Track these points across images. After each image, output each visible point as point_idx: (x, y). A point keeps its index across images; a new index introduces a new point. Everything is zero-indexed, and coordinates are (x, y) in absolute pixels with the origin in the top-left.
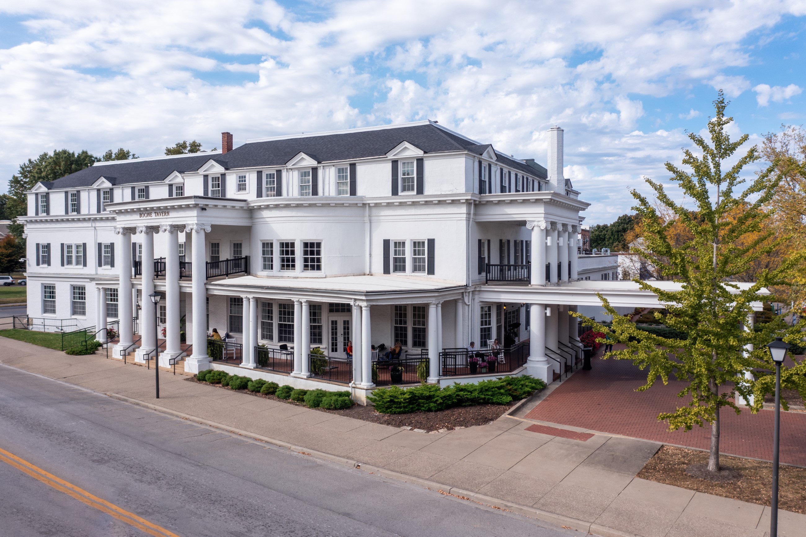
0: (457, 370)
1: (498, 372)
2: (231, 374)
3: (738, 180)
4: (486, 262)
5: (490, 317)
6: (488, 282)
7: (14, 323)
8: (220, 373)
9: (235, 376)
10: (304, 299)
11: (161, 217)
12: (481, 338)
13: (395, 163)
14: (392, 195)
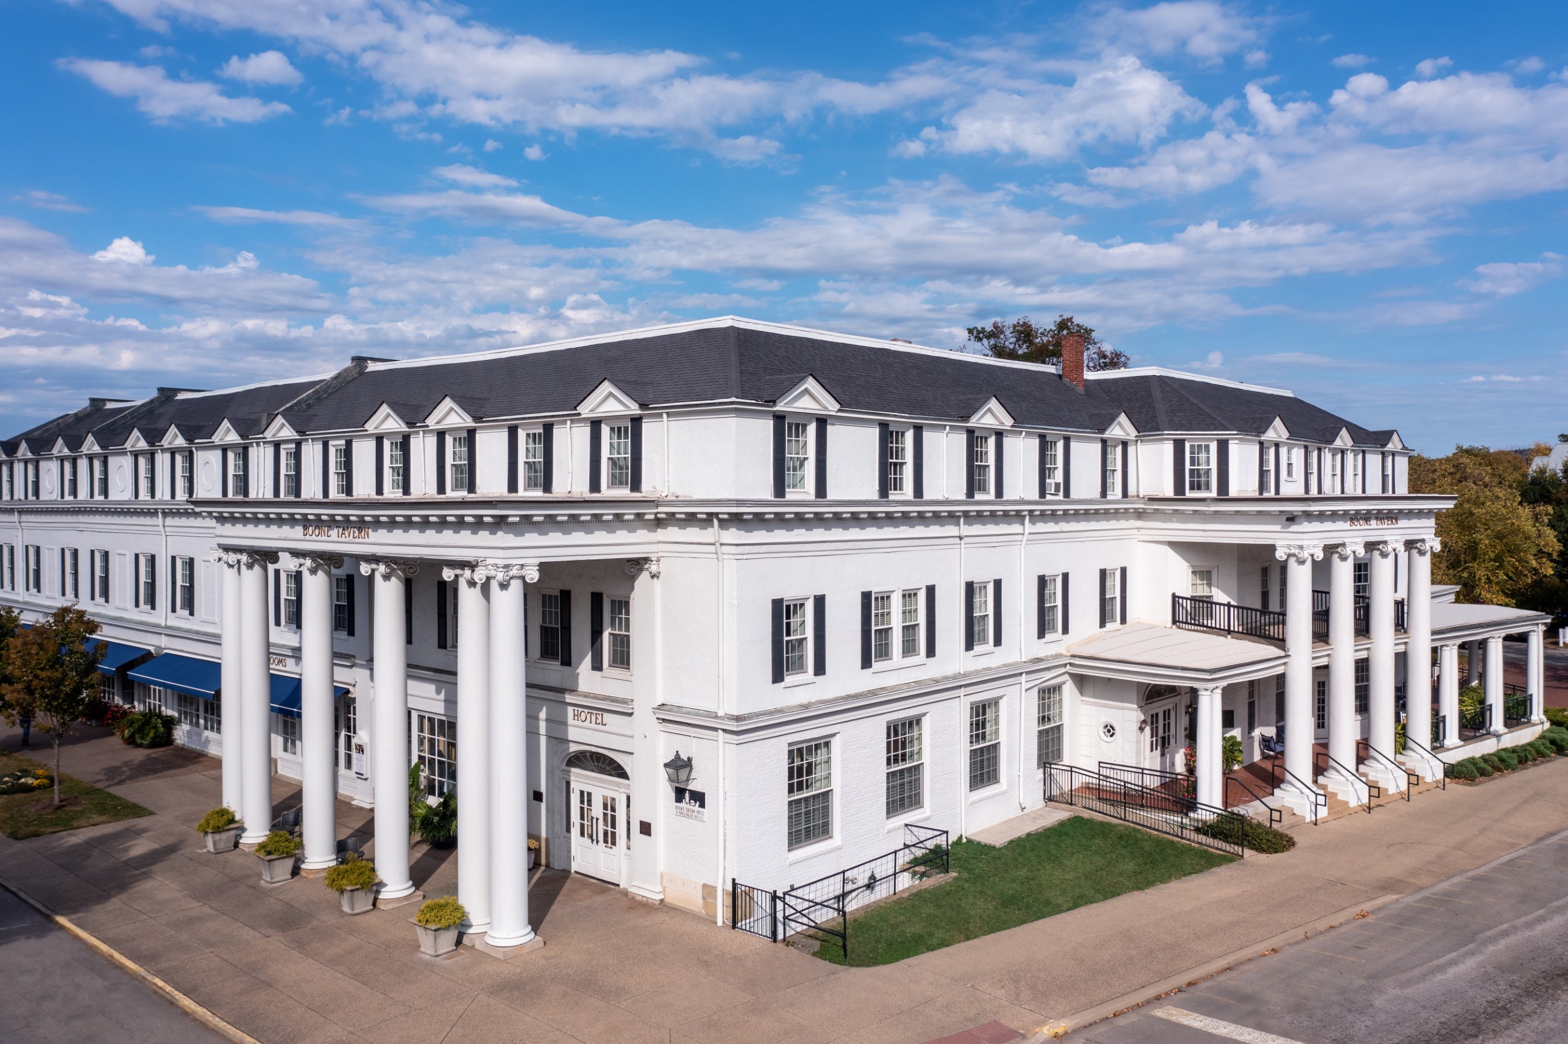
11: (1385, 526)
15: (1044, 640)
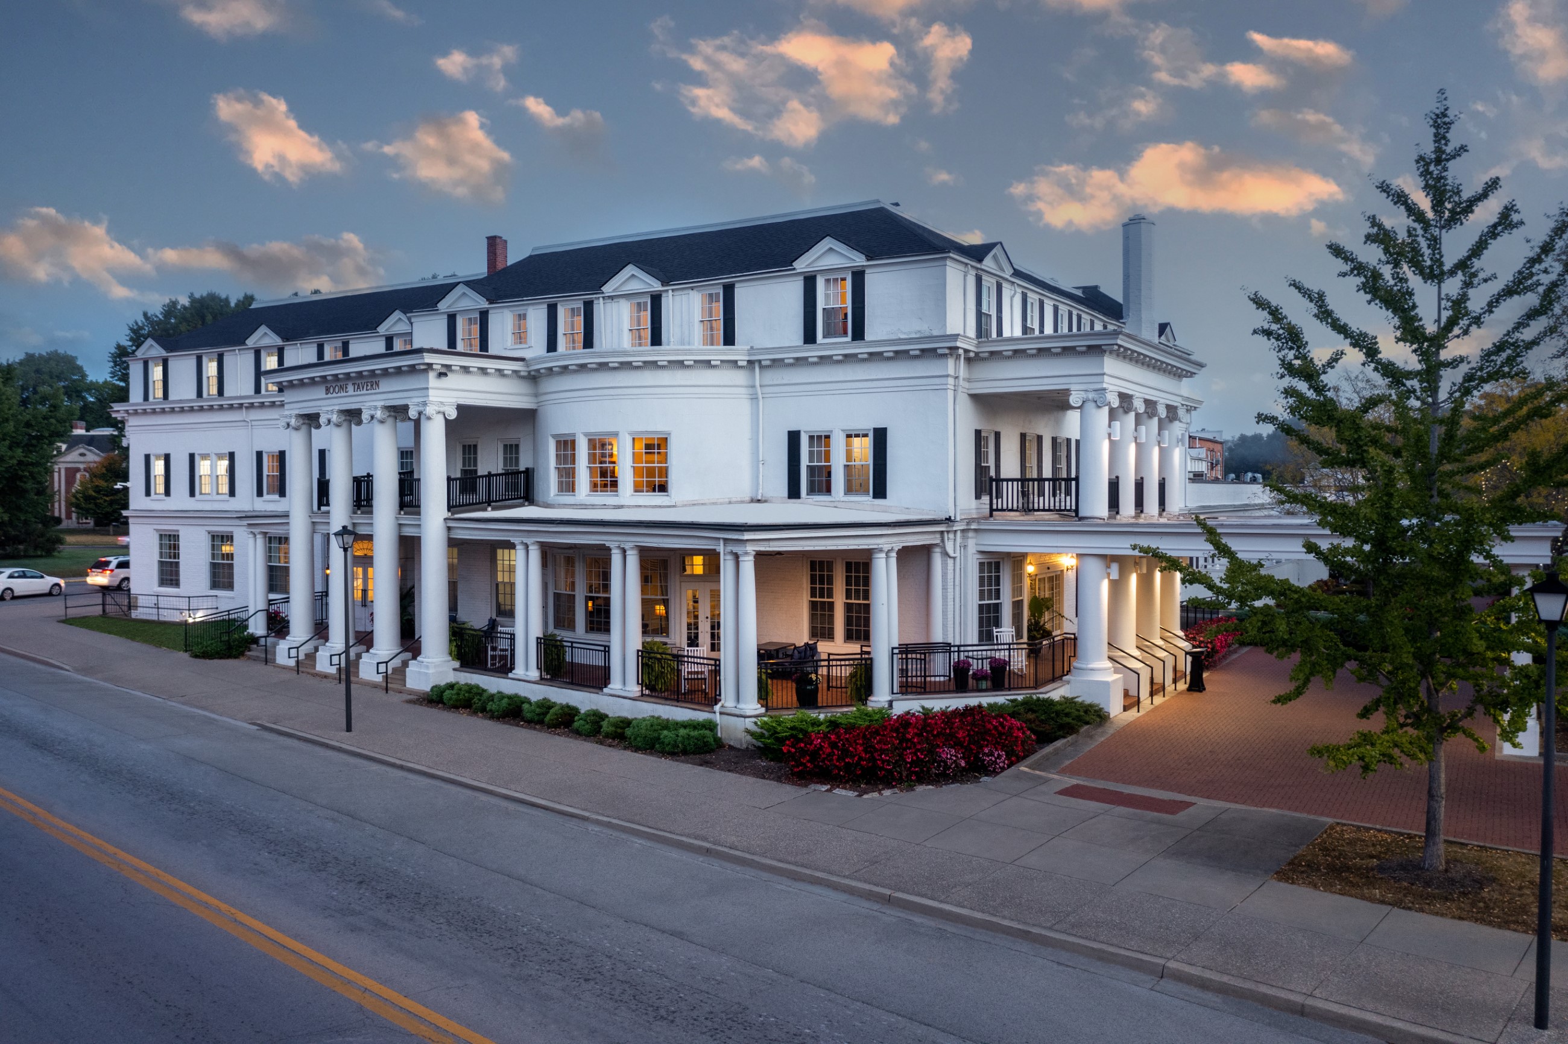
0: (928, 685)
1: (1010, 689)
2: (493, 690)
3: (1482, 275)
4: (992, 473)
5: (998, 583)
6: (994, 513)
7: (104, 604)
8: (472, 689)
9: (499, 692)
10: (629, 543)
11: (365, 392)
12: (981, 625)
13: (810, 283)
14: (805, 343)
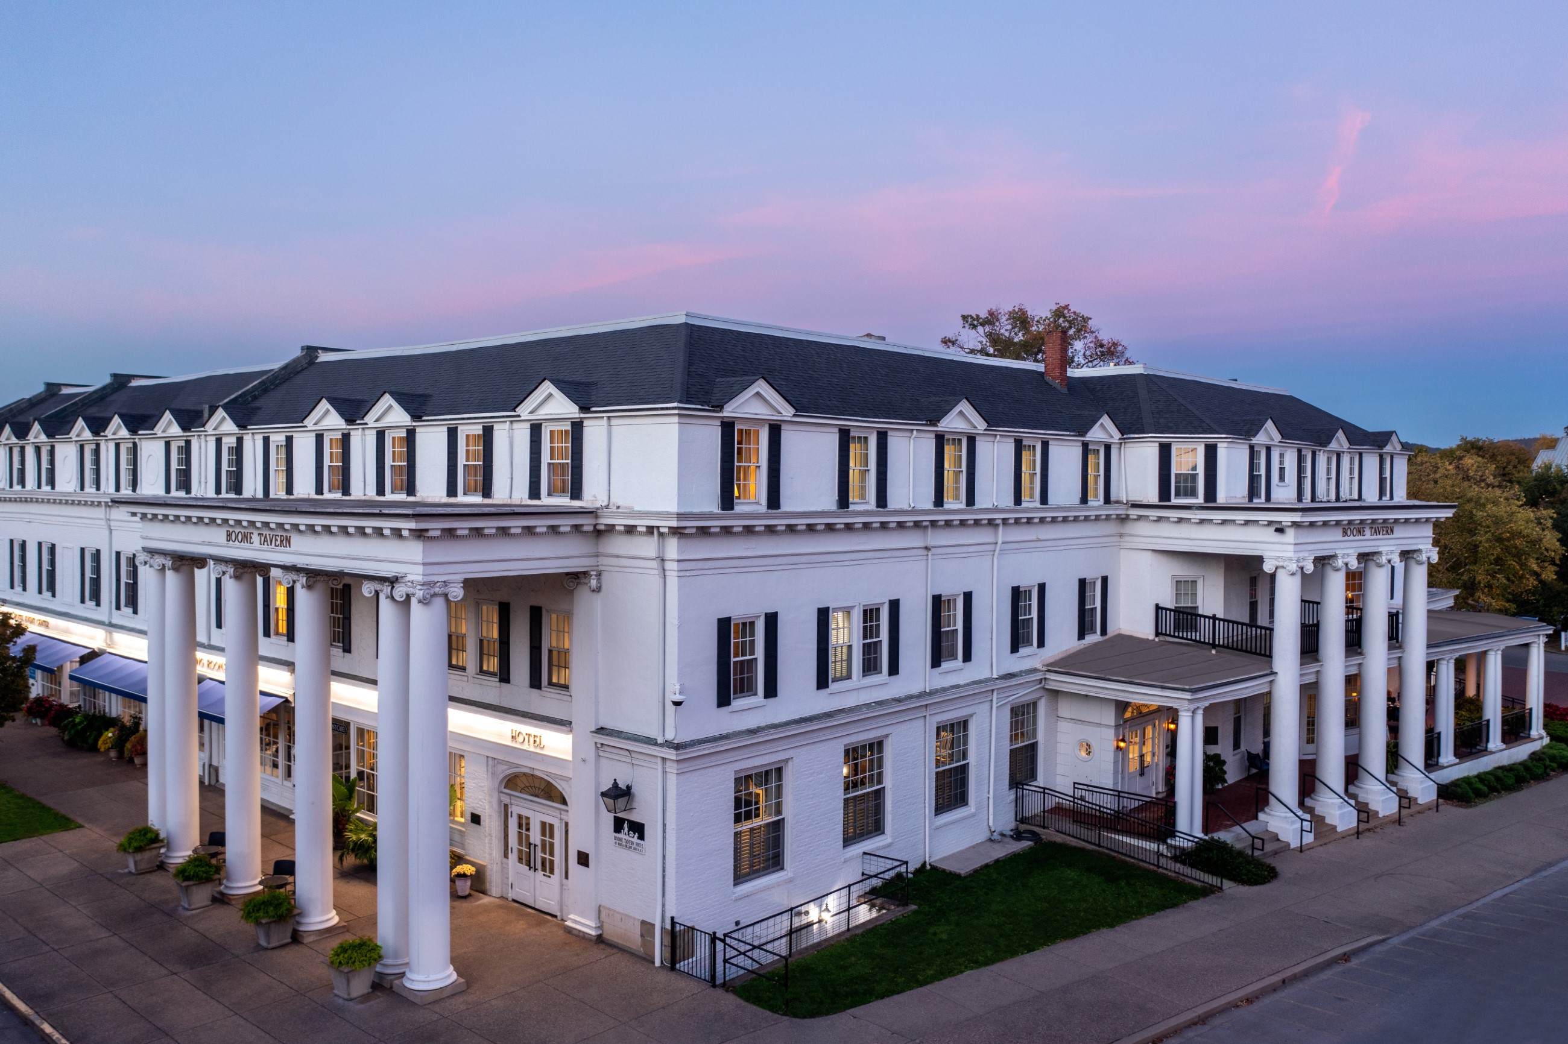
11: (1381, 536)
15: (1018, 655)
